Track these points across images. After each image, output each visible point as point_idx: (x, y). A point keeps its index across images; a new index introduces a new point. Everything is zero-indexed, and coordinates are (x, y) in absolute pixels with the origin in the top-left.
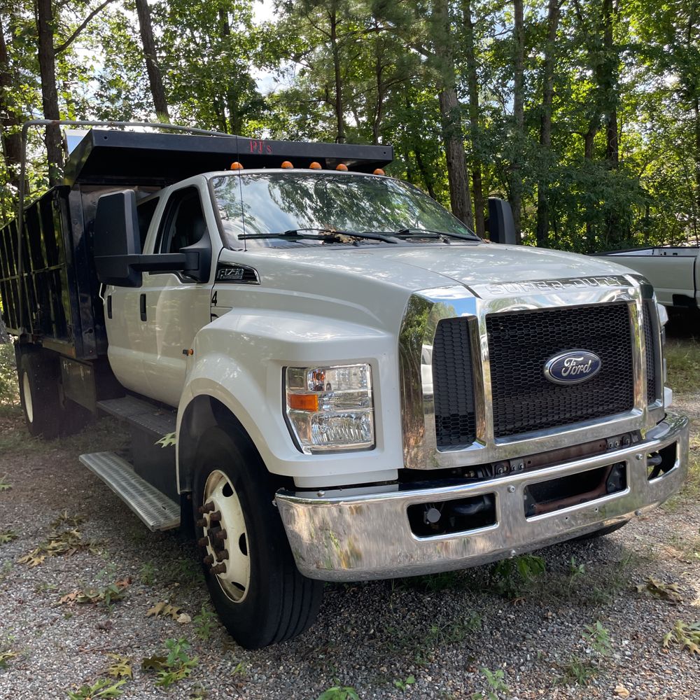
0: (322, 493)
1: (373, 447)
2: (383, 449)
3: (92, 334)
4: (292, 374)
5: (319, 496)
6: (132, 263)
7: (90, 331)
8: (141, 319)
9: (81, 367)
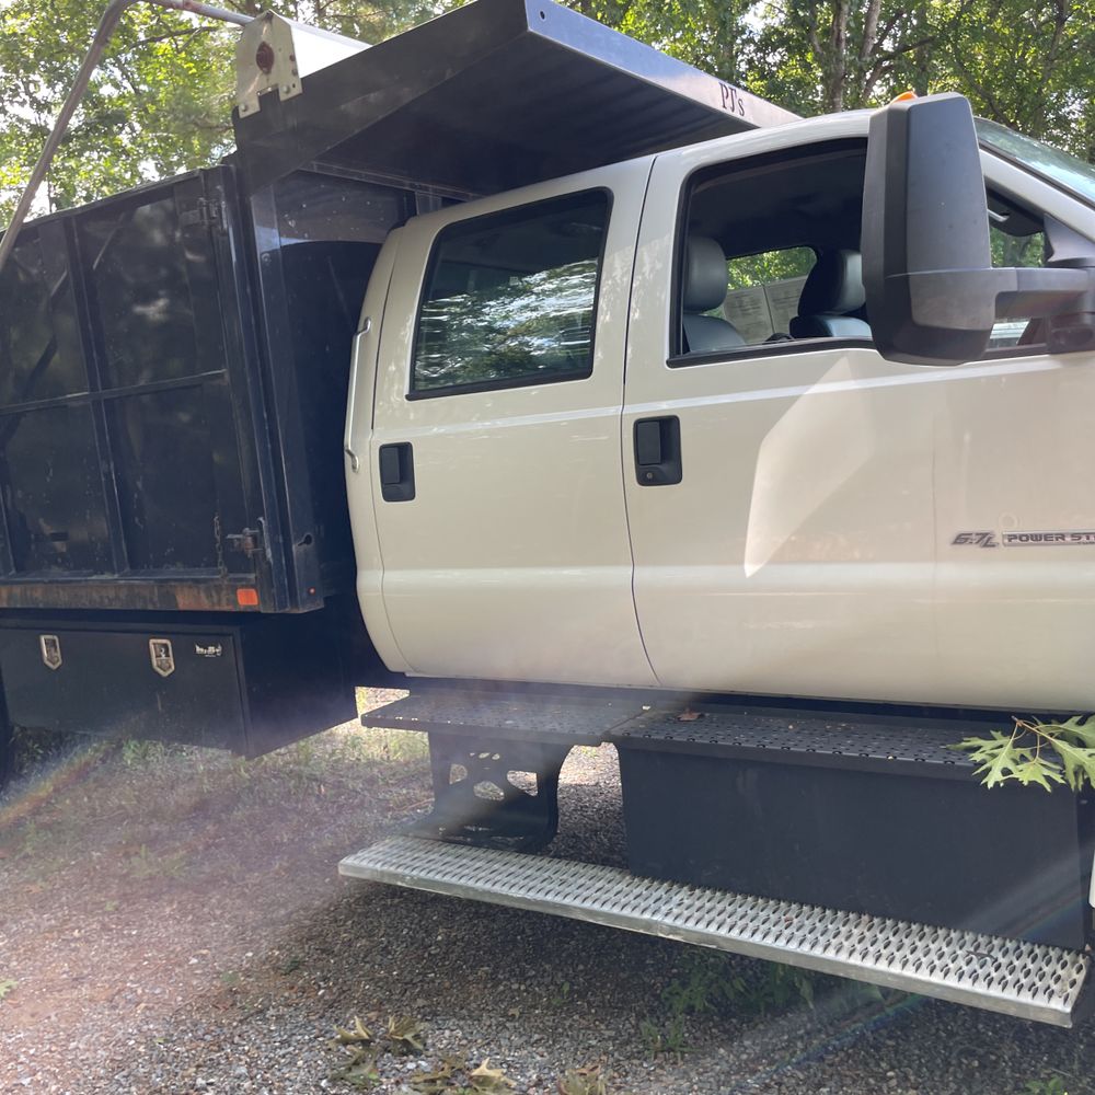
3: (312, 544)
6: (1005, 290)
7: (308, 540)
8: (643, 480)
9: (152, 641)
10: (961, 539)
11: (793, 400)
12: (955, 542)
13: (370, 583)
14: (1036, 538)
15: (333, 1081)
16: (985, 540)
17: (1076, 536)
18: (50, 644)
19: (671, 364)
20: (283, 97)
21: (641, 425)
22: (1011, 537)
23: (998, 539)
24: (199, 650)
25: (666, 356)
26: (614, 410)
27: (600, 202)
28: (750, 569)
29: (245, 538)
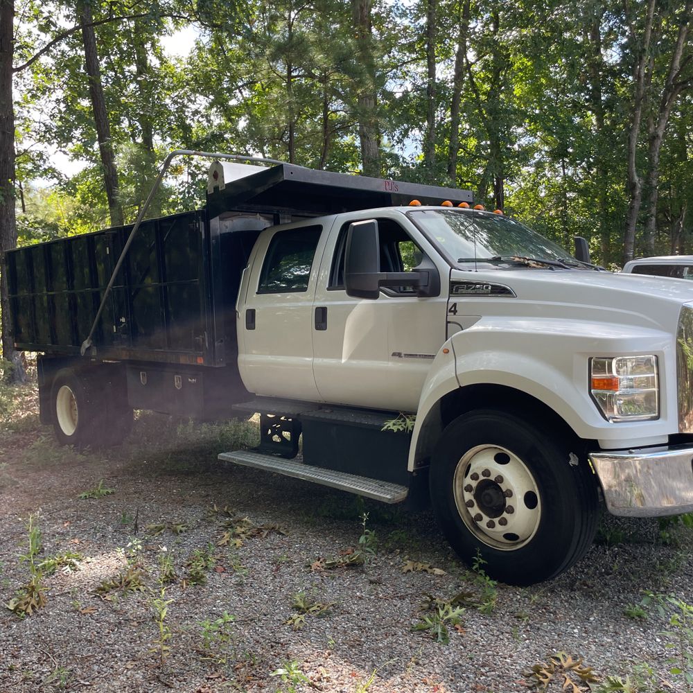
0: (633, 451)
1: (657, 418)
2: (666, 418)
3: (223, 343)
4: (599, 363)
5: (631, 453)
6: (381, 279)
7: (222, 341)
8: (317, 328)
9: (176, 376)
10: (394, 354)
11: (356, 304)
12: (393, 355)
13: (242, 358)
14: (411, 355)
15: (201, 520)
16: (399, 355)
17: (420, 355)
18: (143, 375)
19: (328, 289)
20: (220, 189)
21: (317, 309)
22: (405, 355)
23: (403, 355)
24: (190, 380)
25: (327, 286)
26: (311, 304)
27: (319, 229)
28: (343, 361)
29: (200, 338)
